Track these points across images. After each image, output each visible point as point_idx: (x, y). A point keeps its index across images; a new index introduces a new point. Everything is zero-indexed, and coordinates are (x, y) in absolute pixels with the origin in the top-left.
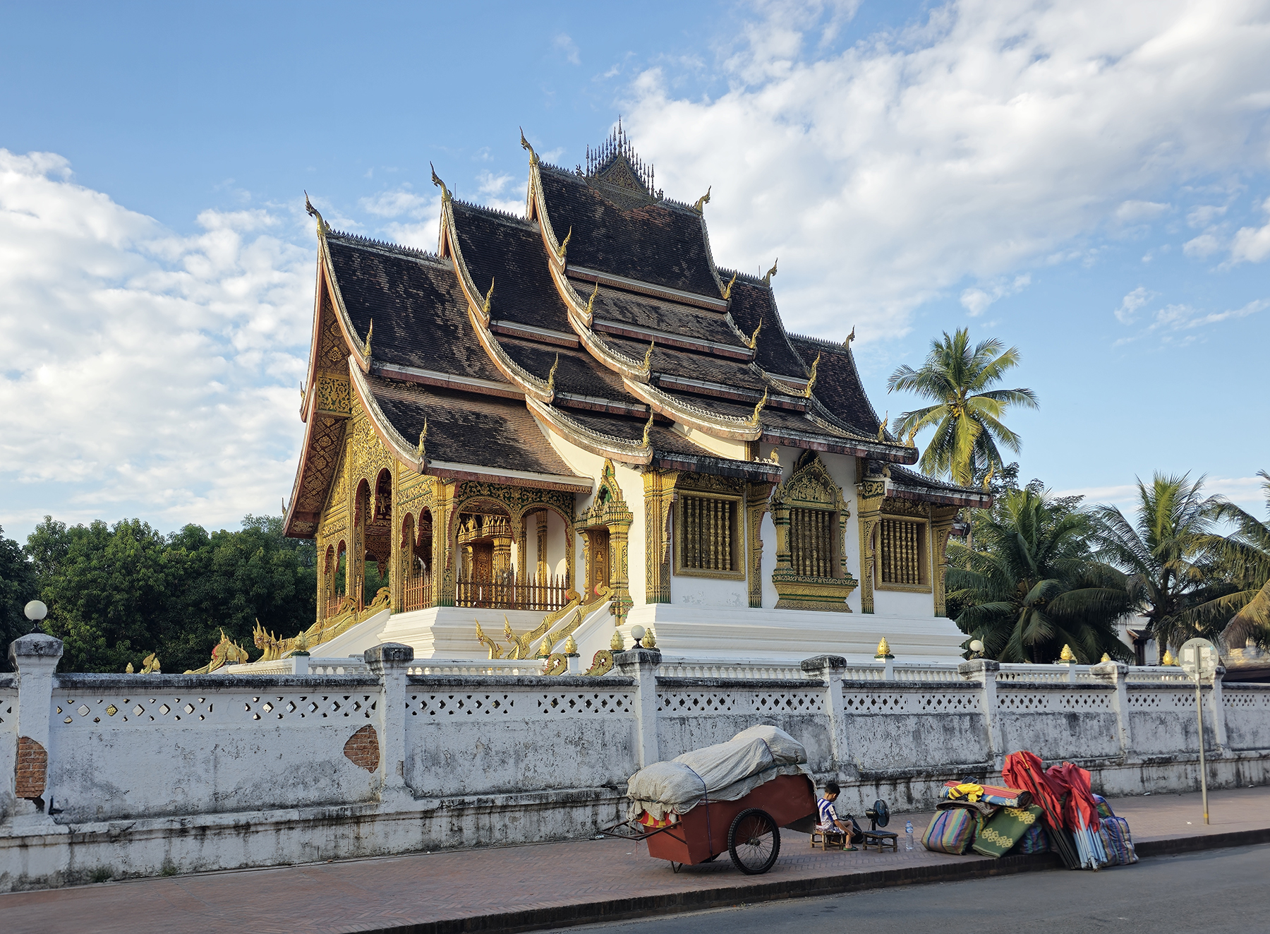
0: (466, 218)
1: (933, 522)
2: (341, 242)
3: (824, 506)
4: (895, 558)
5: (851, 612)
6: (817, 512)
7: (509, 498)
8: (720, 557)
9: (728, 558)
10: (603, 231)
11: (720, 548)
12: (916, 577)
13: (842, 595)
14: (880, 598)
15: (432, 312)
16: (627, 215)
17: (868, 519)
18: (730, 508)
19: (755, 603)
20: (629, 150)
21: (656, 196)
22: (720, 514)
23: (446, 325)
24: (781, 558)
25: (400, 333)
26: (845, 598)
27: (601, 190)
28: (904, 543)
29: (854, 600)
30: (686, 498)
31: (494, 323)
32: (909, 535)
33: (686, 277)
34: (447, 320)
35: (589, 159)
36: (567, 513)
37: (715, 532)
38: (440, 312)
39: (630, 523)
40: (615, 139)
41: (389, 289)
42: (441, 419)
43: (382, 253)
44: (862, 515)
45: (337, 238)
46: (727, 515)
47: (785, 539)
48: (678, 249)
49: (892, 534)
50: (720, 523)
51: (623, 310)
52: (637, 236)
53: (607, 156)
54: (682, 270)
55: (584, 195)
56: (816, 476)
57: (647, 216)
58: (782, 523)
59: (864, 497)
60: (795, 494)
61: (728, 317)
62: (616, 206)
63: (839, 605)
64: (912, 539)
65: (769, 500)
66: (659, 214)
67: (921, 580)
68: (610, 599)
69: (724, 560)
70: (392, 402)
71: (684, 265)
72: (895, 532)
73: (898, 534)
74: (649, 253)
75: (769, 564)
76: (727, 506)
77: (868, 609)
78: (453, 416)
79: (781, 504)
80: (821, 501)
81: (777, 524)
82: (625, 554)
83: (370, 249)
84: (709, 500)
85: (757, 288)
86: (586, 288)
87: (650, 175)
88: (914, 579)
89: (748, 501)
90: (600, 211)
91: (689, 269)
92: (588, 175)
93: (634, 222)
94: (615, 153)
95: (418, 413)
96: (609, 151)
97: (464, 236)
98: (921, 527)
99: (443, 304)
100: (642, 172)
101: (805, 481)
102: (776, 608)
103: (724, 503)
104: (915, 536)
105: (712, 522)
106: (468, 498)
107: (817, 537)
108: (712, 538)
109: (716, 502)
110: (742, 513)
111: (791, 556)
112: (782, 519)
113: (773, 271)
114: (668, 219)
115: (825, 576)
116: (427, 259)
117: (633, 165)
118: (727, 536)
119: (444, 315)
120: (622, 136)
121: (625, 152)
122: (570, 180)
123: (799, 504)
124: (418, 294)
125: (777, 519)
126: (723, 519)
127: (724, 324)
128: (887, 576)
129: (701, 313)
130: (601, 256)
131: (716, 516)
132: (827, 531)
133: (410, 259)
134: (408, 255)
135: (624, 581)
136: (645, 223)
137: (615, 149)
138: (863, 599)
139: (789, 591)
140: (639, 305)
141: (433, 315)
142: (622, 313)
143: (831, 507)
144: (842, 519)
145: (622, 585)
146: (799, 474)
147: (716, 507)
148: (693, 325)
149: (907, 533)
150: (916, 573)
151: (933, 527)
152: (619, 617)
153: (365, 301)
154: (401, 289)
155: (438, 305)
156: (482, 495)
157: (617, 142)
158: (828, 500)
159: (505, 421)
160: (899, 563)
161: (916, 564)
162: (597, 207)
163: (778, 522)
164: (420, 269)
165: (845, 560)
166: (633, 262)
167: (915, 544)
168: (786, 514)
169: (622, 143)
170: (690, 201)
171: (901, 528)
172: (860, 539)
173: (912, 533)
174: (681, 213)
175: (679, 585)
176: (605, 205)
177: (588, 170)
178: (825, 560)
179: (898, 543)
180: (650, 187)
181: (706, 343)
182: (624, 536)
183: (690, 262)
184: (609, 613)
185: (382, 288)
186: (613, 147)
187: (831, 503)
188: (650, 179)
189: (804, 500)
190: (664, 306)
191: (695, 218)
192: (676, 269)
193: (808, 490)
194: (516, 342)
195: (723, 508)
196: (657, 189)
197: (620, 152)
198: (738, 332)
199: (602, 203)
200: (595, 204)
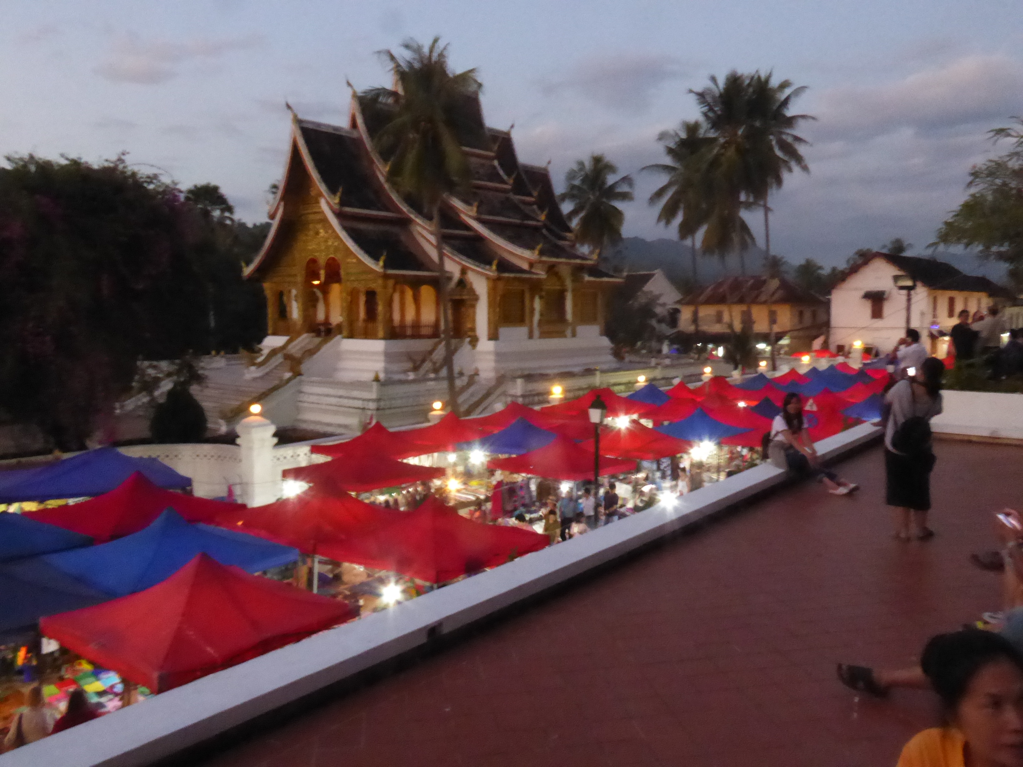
2: (305, 125)
4: (586, 310)
5: (567, 337)
6: (556, 291)
8: (518, 316)
9: (521, 315)
14: (579, 329)
17: (575, 293)
18: (522, 294)
24: (541, 315)
26: (565, 331)
28: (589, 302)
29: (569, 332)
31: (391, 178)
34: (361, 173)
36: (435, 288)
37: (516, 305)
39: (478, 301)
43: (324, 130)
44: (574, 290)
45: (303, 123)
46: (520, 296)
47: (543, 306)
56: (556, 275)
58: (543, 299)
59: (576, 282)
60: (547, 283)
61: (496, 163)
63: (561, 334)
64: (594, 300)
67: (595, 318)
68: (469, 337)
73: (587, 298)
75: (537, 317)
77: (574, 335)
79: (542, 289)
80: (558, 286)
82: (474, 316)
83: (318, 129)
84: (513, 290)
85: (506, 139)
88: (592, 318)
102: (539, 338)
103: (519, 291)
105: (515, 300)
106: (396, 285)
107: (556, 304)
108: (514, 308)
109: (516, 290)
111: (544, 313)
113: (512, 127)
115: (559, 321)
116: (346, 131)
118: (520, 306)
119: (359, 169)
123: (549, 288)
125: (541, 297)
127: (494, 168)
128: (581, 318)
129: (483, 161)
131: (516, 297)
132: (560, 300)
134: (336, 130)
138: (572, 331)
139: (543, 330)
141: (354, 169)
144: (565, 293)
145: (473, 329)
146: (549, 273)
147: (516, 293)
149: (591, 297)
150: (593, 315)
152: (474, 346)
154: (337, 154)
159: (400, 234)
161: (594, 310)
165: (566, 313)
168: (544, 294)
172: (572, 302)
175: (504, 331)
181: (489, 184)
182: (474, 306)
187: (561, 286)
189: (551, 285)
193: (553, 282)
198: (501, 172)
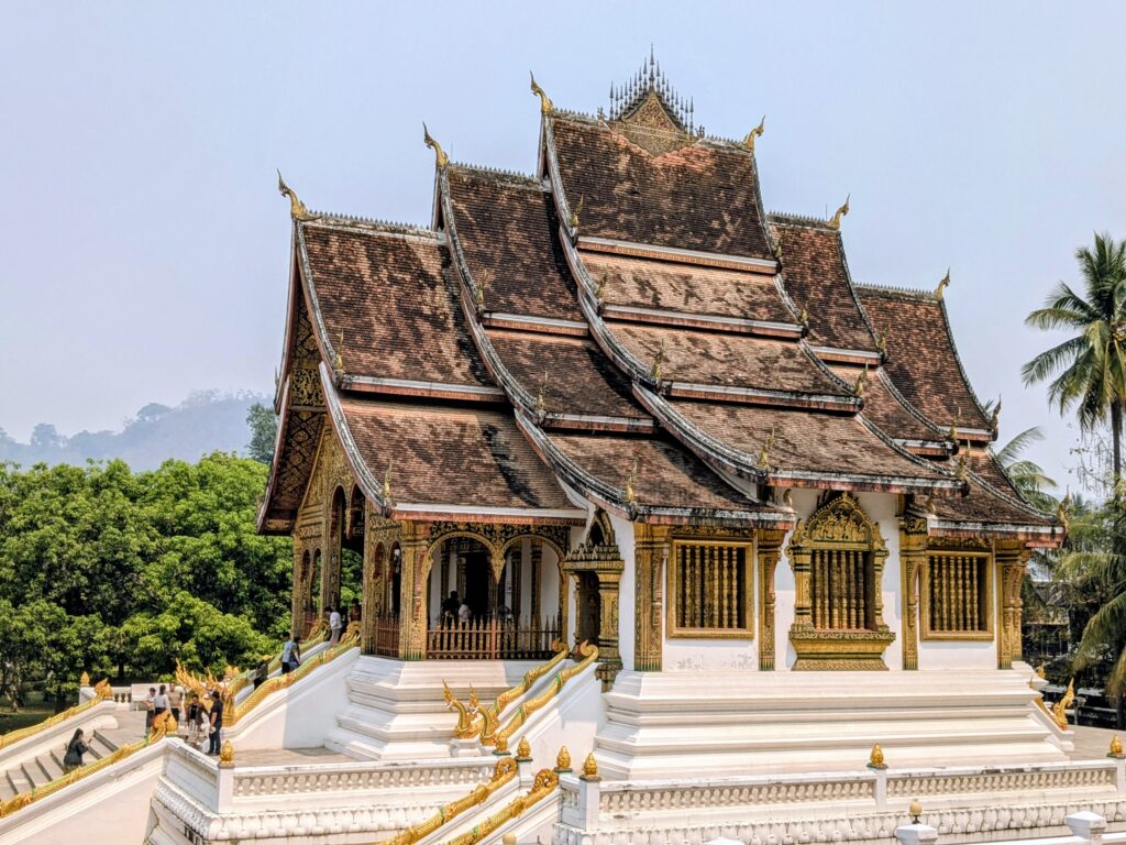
0: (465, 184)
1: (997, 556)
2: (319, 224)
3: (855, 546)
4: (949, 600)
5: (887, 669)
6: (848, 553)
7: (490, 532)
8: (726, 612)
9: (735, 612)
10: (627, 185)
11: (725, 602)
12: (976, 622)
13: (877, 648)
14: (925, 652)
15: (419, 299)
16: (658, 162)
17: (911, 559)
18: (738, 555)
19: (766, 665)
20: (663, 83)
21: (695, 135)
22: (725, 563)
23: (434, 315)
24: (800, 611)
25: (380, 331)
26: (880, 654)
27: (626, 134)
28: (960, 582)
29: (893, 653)
30: (684, 548)
31: (487, 316)
32: (967, 572)
33: (727, 234)
34: (437, 308)
35: (614, 100)
36: (559, 544)
37: (719, 586)
38: (428, 299)
39: (620, 571)
40: (645, 73)
41: (371, 276)
42: (418, 437)
43: (364, 232)
44: (905, 553)
45: (314, 220)
46: (735, 563)
47: (806, 587)
48: (720, 199)
49: (944, 572)
50: (725, 573)
51: (643, 285)
52: (670, 186)
53: (636, 94)
54: (723, 224)
55: (606, 143)
56: (847, 513)
57: (682, 161)
58: (802, 570)
59: (907, 533)
60: (817, 534)
61: (777, 282)
62: (645, 153)
63: (873, 660)
64: (971, 576)
65: (786, 544)
66: (698, 157)
67: (982, 626)
68: (597, 661)
69: (730, 614)
70: (363, 420)
71: (727, 218)
72: (948, 569)
73: (952, 572)
74: (683, 207)
75: (785, 617)
76: (735, 553)
77: (909, 664)
78: (434, 433)
79: (799, 548)
80: (853, 539)
81: (796, 570)
82: (615, 605)
83: (350, 229)
84: (712, 549)
85: (822, 233)
86: (602, 262)
87: (689, 109)
88: (972, 624)
89: (760, 547)
90: (623, 162)
91: (733, 222)
92: (611, 119)
93: (666, 169)
94: (645, 90)
95: (394, 431)
96: (638, 87)
97: (461, 206)
98: (982, 563)
99: (433, 289)
100: (679, 106)
101: (832, 518)
102: (793, 669)
103: (730, 549)
104: (975, 573)
105: (716, 572)
106: (442, 535)
107: (849, 582)
108: (716, 592)
109: (721, 549)
110: (754, 563)
111: (814, 607)
112: (802, 565)
113: (844, 210)
114: (709, 162)
115: (858, 627)
116: (418, 234)
117: (668, 100)
118: (735, 587)
119: (433, 302)
120: (655, 67)
121: (658, 86)
122: (589, 127)
123: (825, 546)
124: (404, 279)
125: (796, 565)
126: (730, 567)
127: (772, 290)
128: (937, 622)
129: (743, 278)
130: (622, 218)
131: (721, 564)
132: (861, 575)
133: (397, 236)
134: (393, 231)
135: (613, 638)
136: (683, 169)
137: (645, 84)
138: (905, 654)
139: (809, 648)
140: (665, 276)
141: (420, 303)
142: (642, 291)
143: (865, 547)
144: (877, 561)
145: (611, 644)
146: (822, 511)
147: (721, 555)
148: (731, 296)
149: (964, 569)
150: (976, 616)
151: (997, 561)
152: (606, 681)
153: (342, 294)
154: (384, 274)
155: (428, 290)
156: (459, 530)
157: (648, 76)
158: (862, 539)
159: (495, 430)
160: (953, 606)
161: (976, 606)
162: (622, 156)
163: (797, 568)
164: (408, 247)
165: (880, 609)
166: (662, 223)
167: (975, 582)
168: (807, 559)
169: (655, 75)
170: (739, 137)
171: (956, 564)
172: (902, 581)
173: (971, 569)
174: (727, 152)
175: (672, 651)
176: (631, 153)
177: (612, 112)
178: (857, 609)
179: (953, 582)
180: (689, 124)
181: (743, 322)
182: (615, 587)
183: (735, 213)
184: (594, 677)
185: (362, 277)
186: (643, 81)
187: (865, 542)
188: (689, 114)
189: (832, 540)
190: (696, 274)
191: (743, 157)
192: (715, 224)
193: (836, 528)
194: (514, 336)
195: (730, 555)
196: (697, 126)
197: (652, 88)
198: (787, 300)
199: (627, 150)
200: (619, 153)
